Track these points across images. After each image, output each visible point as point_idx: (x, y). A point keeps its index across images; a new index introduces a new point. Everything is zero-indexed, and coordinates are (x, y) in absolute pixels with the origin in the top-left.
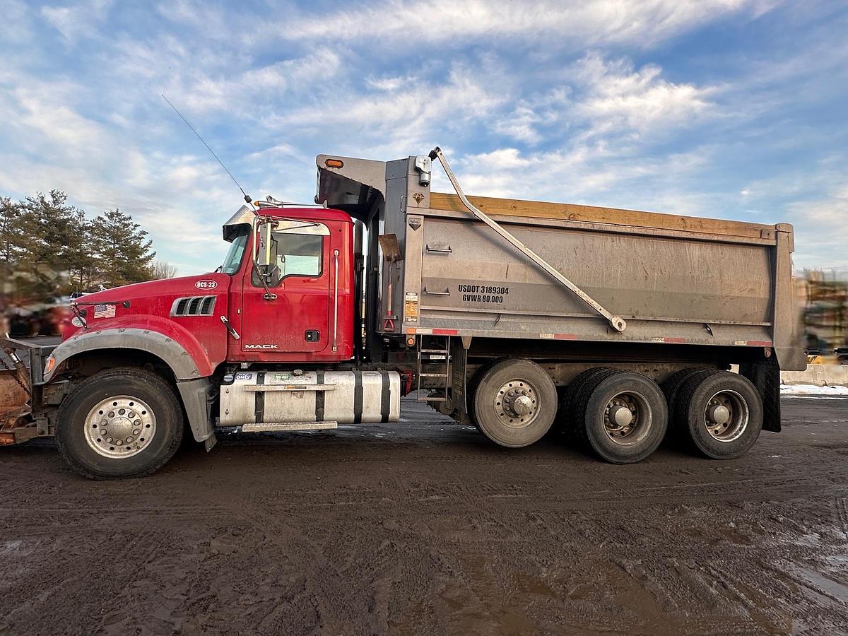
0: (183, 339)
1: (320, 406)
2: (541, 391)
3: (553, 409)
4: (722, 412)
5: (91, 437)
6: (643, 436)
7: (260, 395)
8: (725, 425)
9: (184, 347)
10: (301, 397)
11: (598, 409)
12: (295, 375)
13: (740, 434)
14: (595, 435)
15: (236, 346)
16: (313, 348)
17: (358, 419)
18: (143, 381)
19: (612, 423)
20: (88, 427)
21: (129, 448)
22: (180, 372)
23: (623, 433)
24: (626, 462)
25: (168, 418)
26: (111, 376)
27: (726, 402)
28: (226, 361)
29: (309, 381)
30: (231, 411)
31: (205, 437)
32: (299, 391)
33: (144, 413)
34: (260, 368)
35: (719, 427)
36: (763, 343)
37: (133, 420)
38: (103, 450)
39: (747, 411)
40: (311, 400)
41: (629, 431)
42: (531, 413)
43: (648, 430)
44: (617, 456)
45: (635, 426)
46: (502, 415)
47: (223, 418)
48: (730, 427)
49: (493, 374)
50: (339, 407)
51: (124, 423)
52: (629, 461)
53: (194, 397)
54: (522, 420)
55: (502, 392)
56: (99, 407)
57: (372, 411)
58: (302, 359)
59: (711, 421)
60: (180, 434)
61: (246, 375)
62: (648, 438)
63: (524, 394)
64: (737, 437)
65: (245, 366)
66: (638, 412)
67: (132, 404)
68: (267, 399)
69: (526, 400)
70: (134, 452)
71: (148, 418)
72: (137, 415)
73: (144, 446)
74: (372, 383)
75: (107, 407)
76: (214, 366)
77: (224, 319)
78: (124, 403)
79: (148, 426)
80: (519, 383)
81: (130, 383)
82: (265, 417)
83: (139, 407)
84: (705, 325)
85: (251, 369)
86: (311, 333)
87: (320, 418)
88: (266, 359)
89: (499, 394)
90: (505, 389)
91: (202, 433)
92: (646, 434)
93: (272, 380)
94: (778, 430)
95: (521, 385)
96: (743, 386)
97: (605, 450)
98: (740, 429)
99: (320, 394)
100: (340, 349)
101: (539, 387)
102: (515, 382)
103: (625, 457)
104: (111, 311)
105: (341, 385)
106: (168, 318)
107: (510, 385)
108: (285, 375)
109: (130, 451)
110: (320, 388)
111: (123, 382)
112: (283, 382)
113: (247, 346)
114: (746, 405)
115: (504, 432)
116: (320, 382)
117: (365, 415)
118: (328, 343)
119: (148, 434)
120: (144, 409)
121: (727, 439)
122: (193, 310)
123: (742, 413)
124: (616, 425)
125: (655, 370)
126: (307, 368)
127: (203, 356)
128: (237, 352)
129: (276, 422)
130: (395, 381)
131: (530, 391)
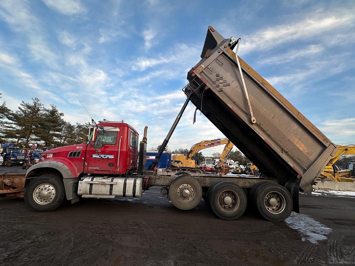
0: (69, 165)
1: (111, 189)
2: (195, 188)
3: (200, 195)
4: (273, 200)
5: (35, 196)
6: (236, 209)
7: (91, 185)
8: (277, 207)
9: (69, 168)
10: (105, 186)
11: (215, 197)
12: (104, 178)
13: (282, 211)
14: (215, 207)
15: (86, 167)
16: (111, 169)
17: (124, 195)
18: (53, 179)
19: (223, 202)
20: (35, 193)
21: (46, 201)
22: (65, 176)
23: (230, 207)
24: (229, 219)
25: (59, 192)
26: (43, 177)
27: (277, 197)
28: (83, 173)
29: (108, 181)
30: (81, 190)
31: (71, 198)
32: (103, 184)
33: (53, 189)
34: (94, 175)
35: (275, 207)
36: (299, 172)
37: (48, 192)
38: (38, 201)
39: (285, 201)
40: (108, 187)
41: (232, 206)
42: (192, 196)
43: (238, 207)
44: (224, 216)
45: (234, 204)
46: (180, 197)
47: (79, 192)
48: (279, 208)
50: (118, 190)
51: (45, 193)
52: (230, 219)
53: (69, 185)
54: (188, 199)
55: (180, 188)
56: (39, 187)
57: (129, 192)
58: (108, 173)
59: (269, 205)
60: (63, 198)
61: (88, 178)
62: (238, 210)
63: (188, 189)
64: (281, 212)
65: (89, 174)
66: (235, 199)
67: (49, 186)
68: (94, 186)
69: (187, 191)
70: (48, 203)
71: (54, 191)
72: (50, 190)
73: (52, 200)
74: (130, 182)
75: (42, 187)
76: (79, 174)
77: (83, 158)
78: (47, 186)
79: (53, 194)
80: (186, 184)
81: (49, 179)
82: (93, 193)
83: (51, 188)
85: (91, 176)
86: (111, 164)
87: (111, 194)
88: (96, 172)
89: (179, 189)
90: (181, 187)
91: (70, 196)
92: (237, 208)
93: (97, 180)
96: (281, 190)
97: (219, 213)
98: (282, 209)
99: (111, 185)
100: (120, 170)
101: (194, 186)
102: (185, 184)
103: (228, 217)
104: (51, 156)
105: (120, 181)
106: (66, 158)
107: (183, 185)
108: (101, 178)
109: (47, 202)
110: (112, 183)
111: (47, 179)
112: (99, 181)
113: (89, 168)
114: (284, 198)
115: (180, 204)
116: (112, 181)
117: (127, 194)
118: (116, 167)
119: (53, 197)
120: (53, 188)
121: (276, 213)
122: (74, 156)
123: (283, 202)
124: (226, 204)
126: (109, 176)
127: (75, 171)
128: (86, 169)
129: (96, 194)
130: (139, 182)
131: (191, 188)
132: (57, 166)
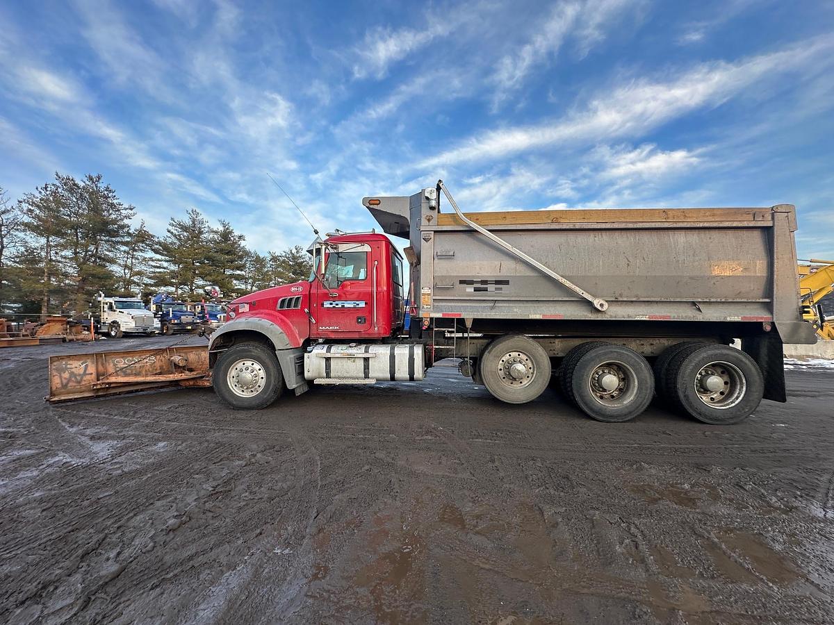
0: (283, 324)
1: (366, 368)
2: (536, 360)
3: (547, 374)
4: (715, 381)
5: (231, 383)
6: (629, 399)
7: (328, 359)
8: (722, 393)
9: (282, 329)
10: (354, 361)
11: (583, 376)
12: (350, 347)
13: (737, 402)
14: (582, 397)
15: (314, 328)
16: (361, 328)
17: (393, 378)
18: (257, 350)
19: (598, 386)
20: (230, 377)
21: (252, 391)
22: (278, 345)
23: (613, 397)
24: (613, 420)
25: (272, 374)
26: (240, 347)
27: (723, 373)
28: (309, 338)
29: (359, 351)
30: (311, 370)
31: (294, 386)
32: (351, 357)
33: (260, 370)
34: (330, 342)
35: (716, 395)
36: (762, 318)
37: (253, 374)
38: (237, 392)
39: (744, 381)
40: (361, 363)
41: (618, 395)
42: (528, 377)
43: (633, 395)
44: (603, 415)
45: (623, 391)
46: (504, 378)
47: (307, 375)
48: (726, 396)
49: (494, 347)
50: (380, 369)
51: (248, 376)
52: (616, 420)
53: (287, 361)
54: (521, 383)
55: (503, 361)
56: (235, 366)
57: (402, 372)
58: (356, 336)
59: (705, 390)
60: (280, 383)
61: (321, 346)
62: (634, 402)
63: (520, 362)
64: (733, 405)
65: (321, 341)
66: (625, 379)
67: (253, 364)
68: (333, 362)
69: (520, 367)
70: (255, 394)
71: (262, 373)
72: (255, 371)
73: (260, 390)
74: (402, 352)
75: (240, 365)
76: (302, 341)
77: (306, 310)
78: (248, 363)
79: (262, 378)
80: (517, 353)
81: (251, 352)
82: (332, 375)
83: (257, 366)
84: (694, 304)
85: (324, 343)
86: (360, 318)
87: (367, 376)
88: (333, 336)
89: (501, 362)
90: (506, 358)
91: (292, 383)
92: (632, 398)
93: (337, 350)
94: (784, 400)
95: (519, 355)
96: (737, 358)
97: (591, 409)
98: (737, 398)
99: (366, 360)
100: (380, 328)
101: (534, 357)
102: (514, 353)
103: (612, 416)
104: (246, 308)
105: (380, 353)
106: (275, 310)
107: (510, 355)
108: (344, 347)
109: (253, 393)
110: (366, 355)
111: (247, 351)
112: (342, 352)
113: (320, 328)
114: (742, 376)
115: (505, 391)
116: (366, 351)
117: (397, 375)
118: (371, 325)
119: (262, 383)
120: (260, 368)
121: (724, 406)
122: (289, 306)
123: (738, 383)
124: (605, 390)
125: (652, 344)
126: (359, 342)
127: (294, 335)
128: (314, 331)
129: (339, 378)
130: (418, 351)
131: (527, 360)
132: (262, 326)
